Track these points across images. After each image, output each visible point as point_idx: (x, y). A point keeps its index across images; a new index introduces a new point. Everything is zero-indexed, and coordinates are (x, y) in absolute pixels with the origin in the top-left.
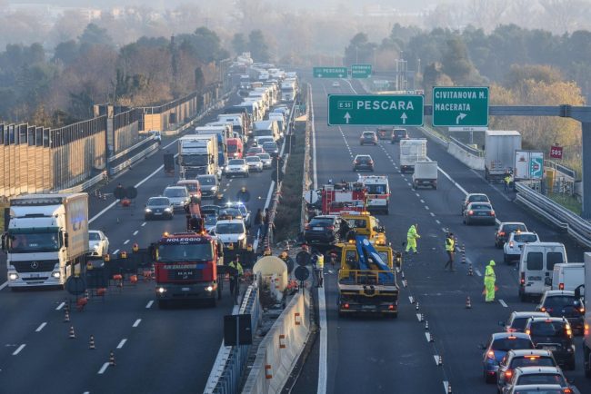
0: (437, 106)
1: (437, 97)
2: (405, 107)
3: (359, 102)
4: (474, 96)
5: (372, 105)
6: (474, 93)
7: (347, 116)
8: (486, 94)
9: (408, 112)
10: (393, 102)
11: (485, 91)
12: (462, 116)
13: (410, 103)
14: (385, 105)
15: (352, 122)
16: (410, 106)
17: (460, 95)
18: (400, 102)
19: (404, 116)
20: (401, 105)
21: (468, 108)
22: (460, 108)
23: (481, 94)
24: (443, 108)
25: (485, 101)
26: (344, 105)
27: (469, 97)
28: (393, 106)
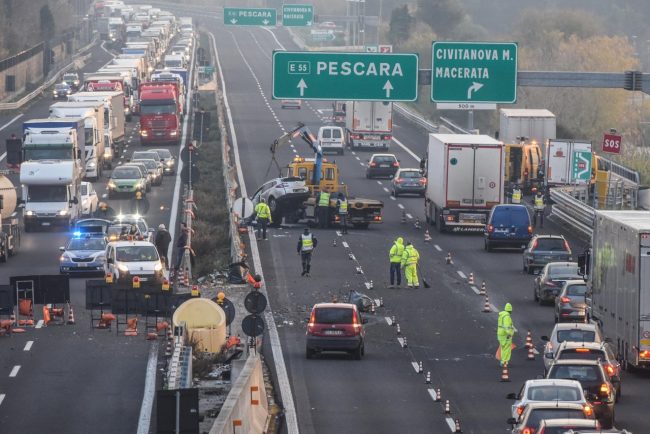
0: (439, 71)
1: (440, 58)
2: (390, 71)
3: (319, 63)
4: (495, 56)
5: (339, 69)
6: (495, 52)
7: (302, 85)
8: (512, 55)
9: (394, 80)
10: (372, 65)
11: (512, 49)
12: (477, 86)
13: (398, 65)
14: (359, 69)
15: (308, 93)
16: (398, 70)
17: (474, 54)
18: (382, 65)
19: (388, 86)
20: (384, 68)
21: (486, 75)
22: (474, 75)
23: (506, 54)
24: (447, 74)
25: (511, 65)
26: (297, 68)
27: (488, 58)
28: (372, 70)
